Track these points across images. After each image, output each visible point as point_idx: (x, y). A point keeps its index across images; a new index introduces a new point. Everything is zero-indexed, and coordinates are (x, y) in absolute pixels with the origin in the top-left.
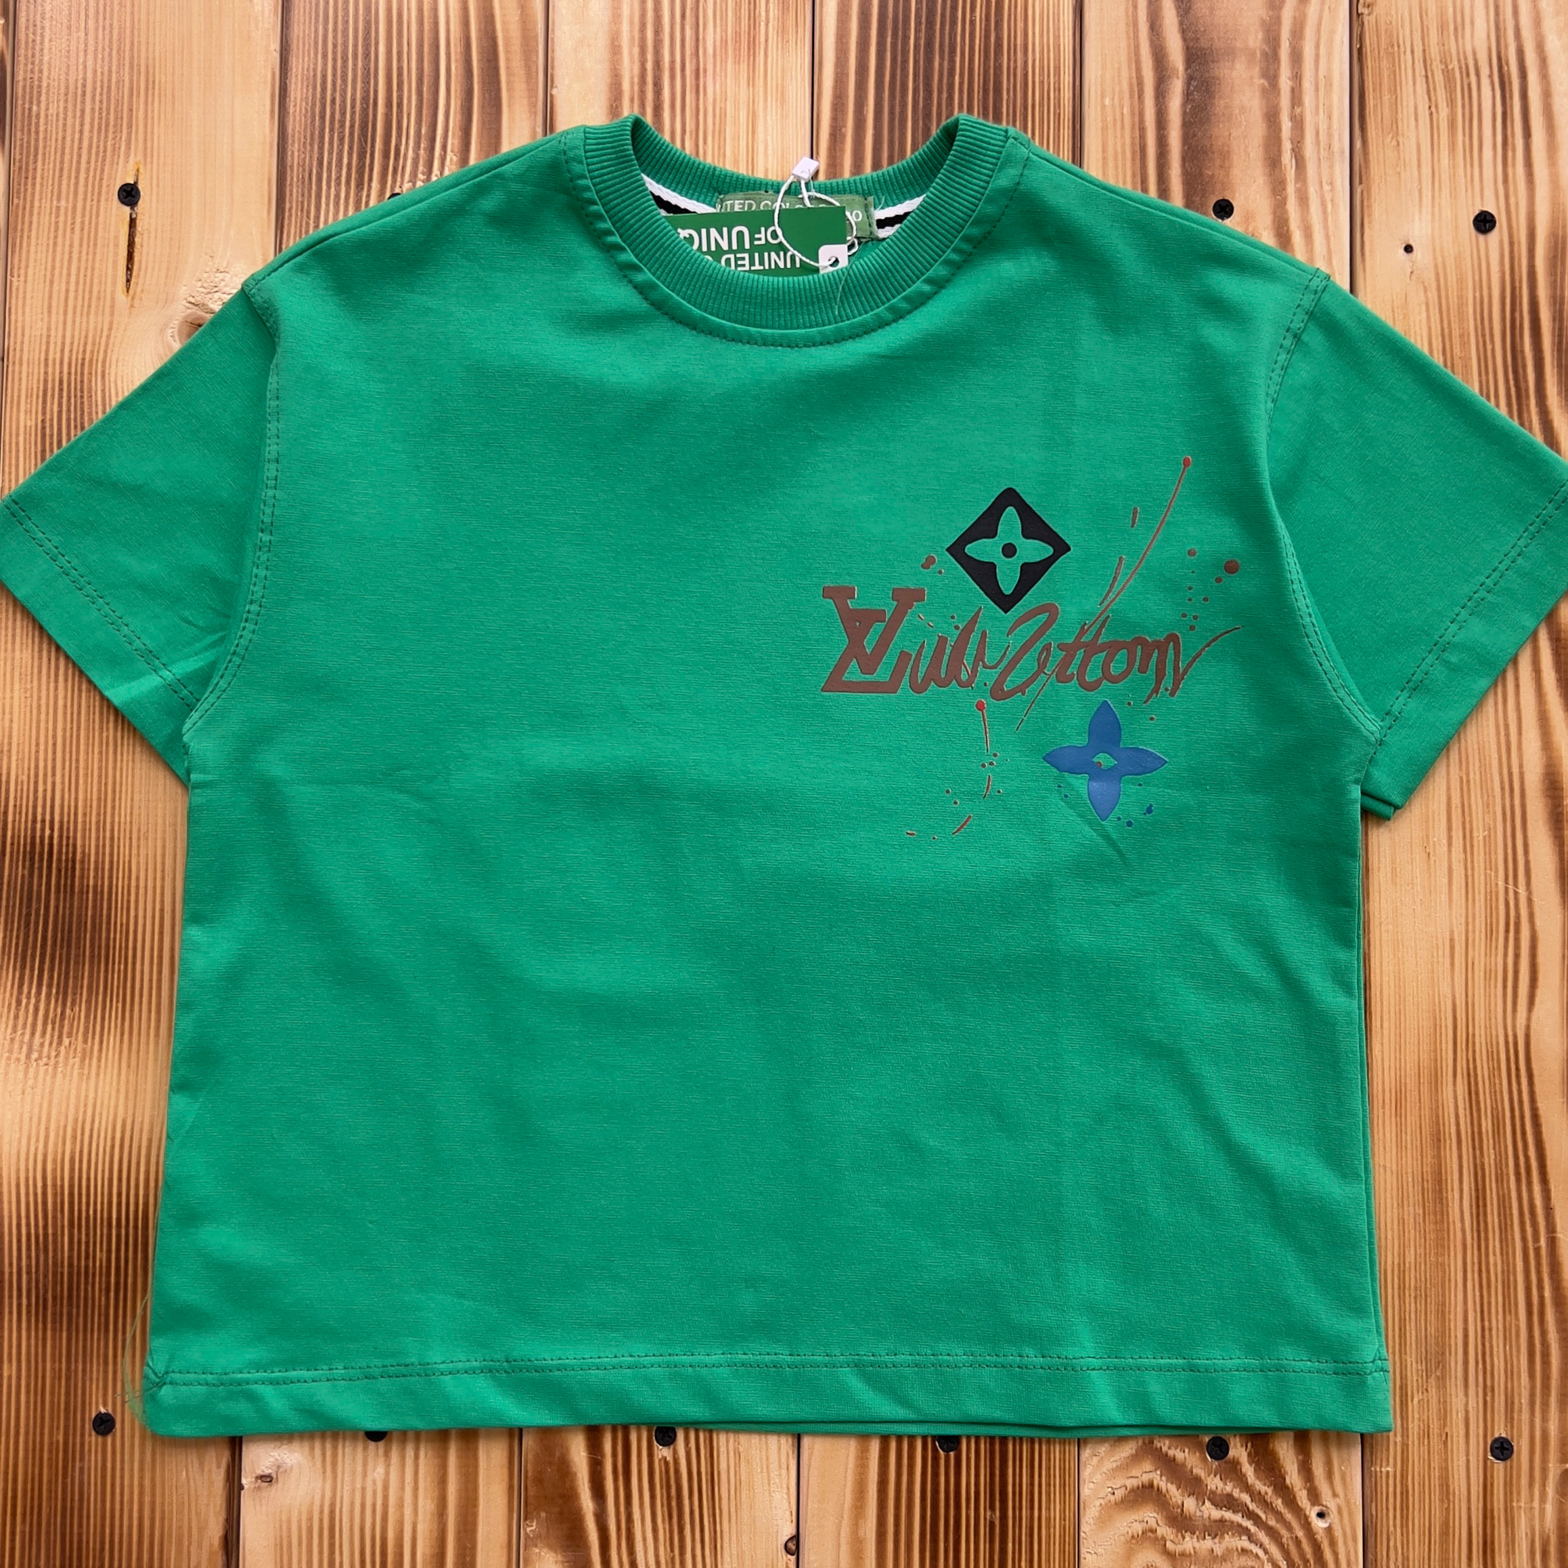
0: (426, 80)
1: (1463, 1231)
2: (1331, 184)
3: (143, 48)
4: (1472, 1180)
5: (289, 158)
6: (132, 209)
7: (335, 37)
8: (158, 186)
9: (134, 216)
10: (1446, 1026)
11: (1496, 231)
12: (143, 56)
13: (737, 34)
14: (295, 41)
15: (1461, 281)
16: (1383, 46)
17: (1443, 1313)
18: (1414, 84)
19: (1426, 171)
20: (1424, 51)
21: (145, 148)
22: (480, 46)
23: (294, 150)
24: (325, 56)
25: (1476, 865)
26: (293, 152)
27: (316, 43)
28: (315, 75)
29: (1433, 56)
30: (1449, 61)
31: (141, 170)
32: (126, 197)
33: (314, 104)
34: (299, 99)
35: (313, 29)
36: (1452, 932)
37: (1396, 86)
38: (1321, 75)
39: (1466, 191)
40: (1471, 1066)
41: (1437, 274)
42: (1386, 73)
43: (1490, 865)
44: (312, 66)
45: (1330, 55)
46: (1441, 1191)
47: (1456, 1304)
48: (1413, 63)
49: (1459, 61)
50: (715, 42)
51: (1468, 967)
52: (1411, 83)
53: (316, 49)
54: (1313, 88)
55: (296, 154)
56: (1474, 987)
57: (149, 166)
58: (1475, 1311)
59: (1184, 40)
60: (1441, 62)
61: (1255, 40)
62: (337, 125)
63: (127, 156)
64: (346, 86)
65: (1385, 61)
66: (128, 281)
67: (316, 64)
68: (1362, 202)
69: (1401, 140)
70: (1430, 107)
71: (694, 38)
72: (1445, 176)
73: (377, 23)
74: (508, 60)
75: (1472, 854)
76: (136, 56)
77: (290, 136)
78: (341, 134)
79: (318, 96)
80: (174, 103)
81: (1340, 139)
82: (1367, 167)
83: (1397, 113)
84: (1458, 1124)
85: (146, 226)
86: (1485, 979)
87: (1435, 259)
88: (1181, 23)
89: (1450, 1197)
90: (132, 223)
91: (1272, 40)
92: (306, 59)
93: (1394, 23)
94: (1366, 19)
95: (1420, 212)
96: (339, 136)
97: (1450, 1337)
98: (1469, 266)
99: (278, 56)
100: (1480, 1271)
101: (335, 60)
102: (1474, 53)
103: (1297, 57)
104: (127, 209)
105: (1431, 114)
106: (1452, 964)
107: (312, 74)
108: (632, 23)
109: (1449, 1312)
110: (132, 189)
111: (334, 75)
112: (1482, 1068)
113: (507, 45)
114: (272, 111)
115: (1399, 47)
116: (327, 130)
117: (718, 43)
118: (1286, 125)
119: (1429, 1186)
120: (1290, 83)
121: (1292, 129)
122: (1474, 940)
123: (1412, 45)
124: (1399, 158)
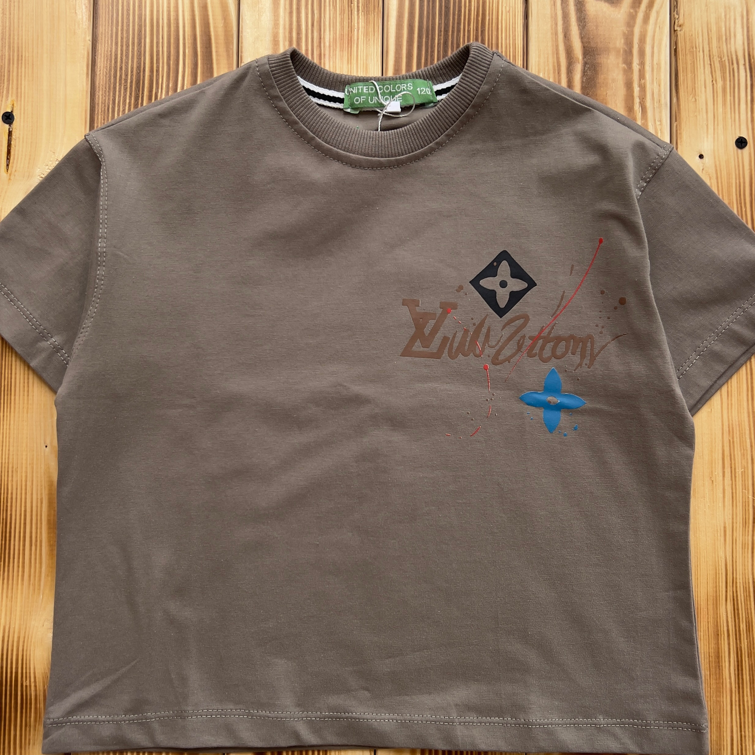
0: (172, 58)
1: (731, 683)
2: (660, 121)
3: (16, 38)
4: (735, 656)
5: (97, 99)
6: (10, 126)
7: (122, 33)
8: (24, 113)
9: (11, 130)
10: (722, 573)
11: (747, 147)
12: (16, 42)
13: (342, 36)
14: (100, 35)
15: (729, 174)
16: (688, 48)
17: (720, 728)
18: (704, 69)
19: (711, 115)
20: (709, 51)
21: (17, 93)
22: (202, 40)
23: (100, 94)
24: (117, 44)
25: (737, 487)
26: (99, 96)
27: (112, 37)
28: (111, 54)
29: (714, 53)
30: (722, 56)
31: (15, 105)
32: (6, 119)
33: (110, 70)
34: (102, 67)
35: (110, 29)
36: (725, 523)
37: (694, 69)
38: (655, 62)
39: (732, 126)
40: (735, 595)
41: (716, 170)
42: (689, 62)
43: (745, 487)
44: (109, 49)
45: (659, 52)
46: (719, 662)
47: (727, 723)
48: (704, 57)
49: (728, 56)
50: (330, 39)
51: (734, 542)
52: (702, 68)
53: (112, 40)
54: (650, 69)
55: (101, 97)
56: (736, 552)
57: (19, 102)
58: (737, 726)
59: (582, 42)
60: (718, 56)
61: (620, 43)
62: (123, 82)
63: (7, 97)
64: (128, 60)
65: (689, 56)
66: (8, 165)
67: (111, 48)
68: (677, 131)
69: (697, 98)
70: (712, 81)
71: (318, 37)
72: (720, 118)
73: (145, 26)
74: (217, 47)
75: (735, 481)
76: (12, 42)
77: (97, 87)
78: (126, 86)
79: (113, 65)
80: (33, 68)
81: (665, 98)
82: (679, 113)
83: (695, 84)
84: (728, 626)
85: (17, 136)
86: (742, 548)
87: (715, 162)
88: (581, 34)
89: (723, 666)
90: (10, 133)
91: (629, 43)
92: (106, 45)
93: (694, 36)
94: (679, 33)
95: (707, 137)
96: (124, 87)
97: (723, 741)
98: (733, 166)
99: (90, 43)
100: (740, 705)
101: (122, 46)
102: (736, 52)
103: (642, 53)
104: (7, 126)
105: (713, 84)
106: (725, 540)
107: (109, 53)
108: (285, 28)
109: (723, 728)
110: (10, 115)
111: (122, 54)
112: (741, 596)
113: (216, 39)
114: (87, 74)
115: (696, 48)
116: (118, 84)
117: (332, 40)
118: (636, 89)
119: (713, 659)
120: (638, 67)
121: (640, 91)
122: (736, 528)
123: (703, 48)
124: (696, 107)
